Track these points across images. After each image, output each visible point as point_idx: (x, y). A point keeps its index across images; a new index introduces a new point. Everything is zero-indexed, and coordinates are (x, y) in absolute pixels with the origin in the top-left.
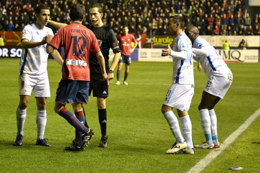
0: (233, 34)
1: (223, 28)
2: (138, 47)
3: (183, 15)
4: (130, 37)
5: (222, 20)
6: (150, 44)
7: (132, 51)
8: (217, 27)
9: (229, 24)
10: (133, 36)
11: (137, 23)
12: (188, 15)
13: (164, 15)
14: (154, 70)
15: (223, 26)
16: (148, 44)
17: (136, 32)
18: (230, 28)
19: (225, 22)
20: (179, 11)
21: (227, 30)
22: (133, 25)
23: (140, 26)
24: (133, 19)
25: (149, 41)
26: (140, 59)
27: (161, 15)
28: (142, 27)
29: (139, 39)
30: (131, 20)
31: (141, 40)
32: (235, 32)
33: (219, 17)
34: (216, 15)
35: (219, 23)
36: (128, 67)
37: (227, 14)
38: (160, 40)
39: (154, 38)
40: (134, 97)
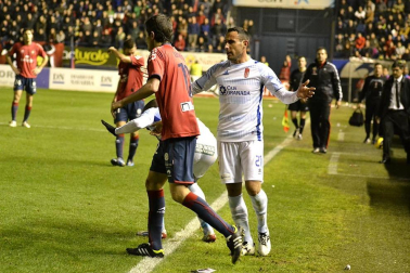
0: (207, 51)
1: (190, 40)
2: (49, 65)
3: (126, 16)
4: (36, 48)
5: (190, 27)
6: (70, 61)
7: (38, 71)
8: (180, 38)
9: (201, 34)
10: (40, 46)
11: (49, 25)
12: (134, 16)
13: (94, 14)
14: (74, 105)
15: (190, 36)
16: (65, 61)
17: (48, 41)
18: (201, 40)
19: (194, 29)
20: (119, 9)
21: (198, 43)
22: (42, 27)
23: (53, 31)
24: (42, 19)
25: (68, 56)
26: (52, 86)
27: (90, 13)
28: (58, 32)
29: (50, 52)
30: (39, 18)
31: (55, 53)
32: (210, 47)
33: (184, 21)
34: (180, 19)
35: (184, 31)
36: (31, 98)
37: (197, 16)
38: (87, 55)
39: (77, 51)
40: (40, 149)
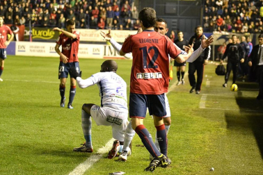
0: (119, 29)
1: (108, 22)
3: (65, 6)
4: (5, 29)
5: (108, 13)
6: (29, 36)
7: (7, 43)
8: (102, 21)
9: (115, 18)
10: (8, 27)
11: (15, 13)
12: (71, 6)
13: (44, 5)
14: (32, 66)
15: (108, 19)
16: (26, 36)
17: (14, 23)
18: (115, 22)
20: (61, 2)
21: (113, 23)
22: (10, 15)
23: (17, 17)
24: (10, 9)
25: (28, 33)
26: (17, 53)
27: (42, 5)
28: (20, 18)
29: (16, 31)
30: (8, 9)
31: (19, 32)
32: (121, 26)
33: (104, 9)
34: (101, 8)
35: (104, 16)
36: (3, 61)
37: (113, 6)
38: (40, 33)
39: (33, 30)
40: (9, 95)
